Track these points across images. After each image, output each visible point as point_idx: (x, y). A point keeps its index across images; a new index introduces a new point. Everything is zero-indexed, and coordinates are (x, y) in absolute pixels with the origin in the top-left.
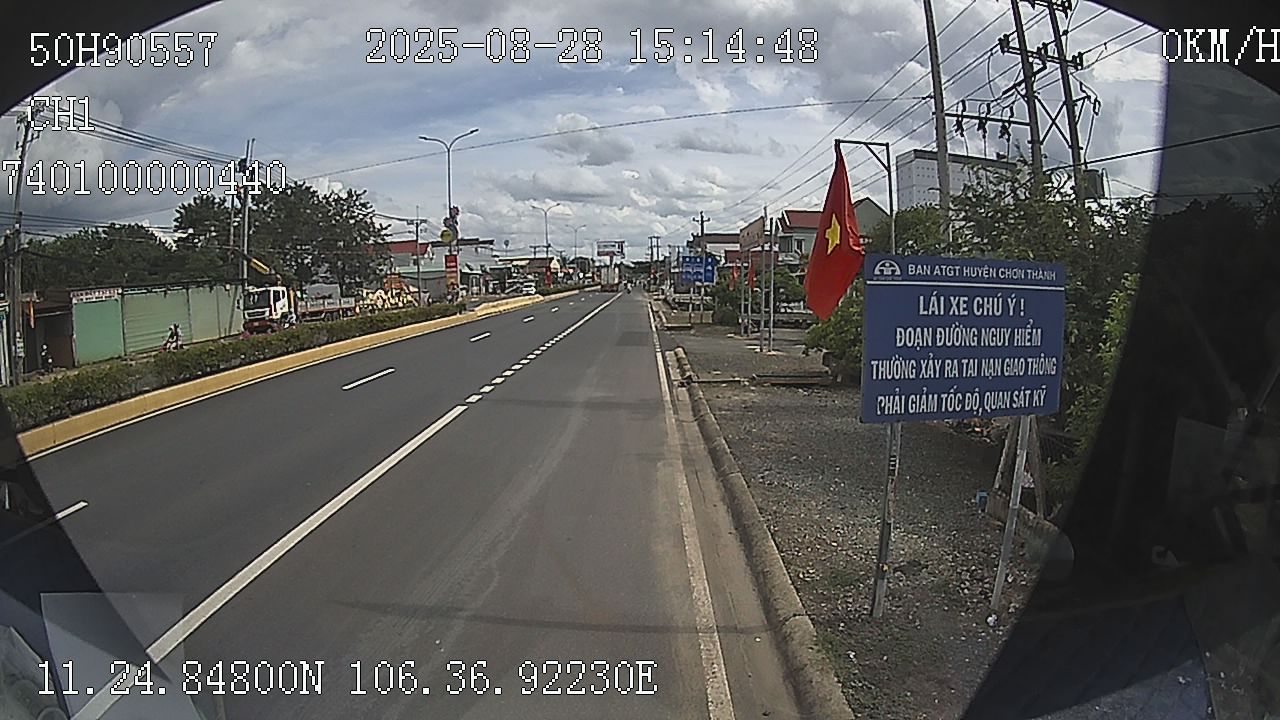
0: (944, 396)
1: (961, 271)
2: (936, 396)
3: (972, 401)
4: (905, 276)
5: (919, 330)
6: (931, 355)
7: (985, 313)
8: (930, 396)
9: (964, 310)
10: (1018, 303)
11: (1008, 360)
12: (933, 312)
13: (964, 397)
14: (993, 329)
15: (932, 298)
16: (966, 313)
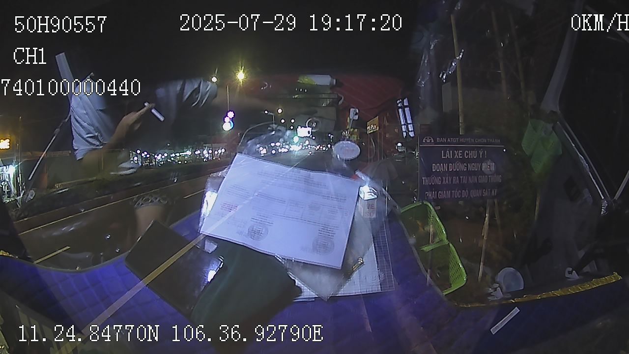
0: (453, 191)
1: (459, 140)
2: (450, 192)
3: (465, 194)
4: (435, 143)
5: (442, 164)
6: (447, 175)
7: (470, 157)
8: (447, 192)
9: (461, 156)
10: (483, 154)
11: (480, 176)
12: (448, 157)
13: (461, 191)
14: (473, 164)
15: (447, 152)
16: (461, 157)
